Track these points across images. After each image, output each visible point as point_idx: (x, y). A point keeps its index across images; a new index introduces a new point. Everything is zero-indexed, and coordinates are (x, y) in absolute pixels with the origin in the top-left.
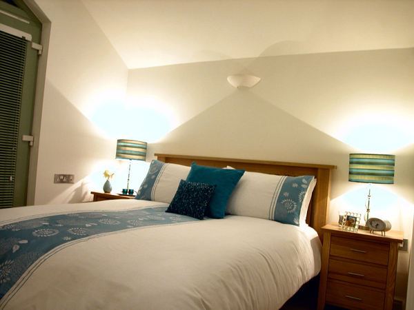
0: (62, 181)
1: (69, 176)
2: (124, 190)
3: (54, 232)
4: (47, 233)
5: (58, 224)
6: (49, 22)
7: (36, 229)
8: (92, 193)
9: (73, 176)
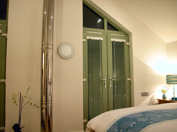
0: (144, 95)
1: (147, 93)
2: (172, 98)
3: (145, 119)
4: (143, 120)
5: (146, 116)
6: (131, 33)
7: (138, 118)
8: (157, 100)
9: (148, 93)
